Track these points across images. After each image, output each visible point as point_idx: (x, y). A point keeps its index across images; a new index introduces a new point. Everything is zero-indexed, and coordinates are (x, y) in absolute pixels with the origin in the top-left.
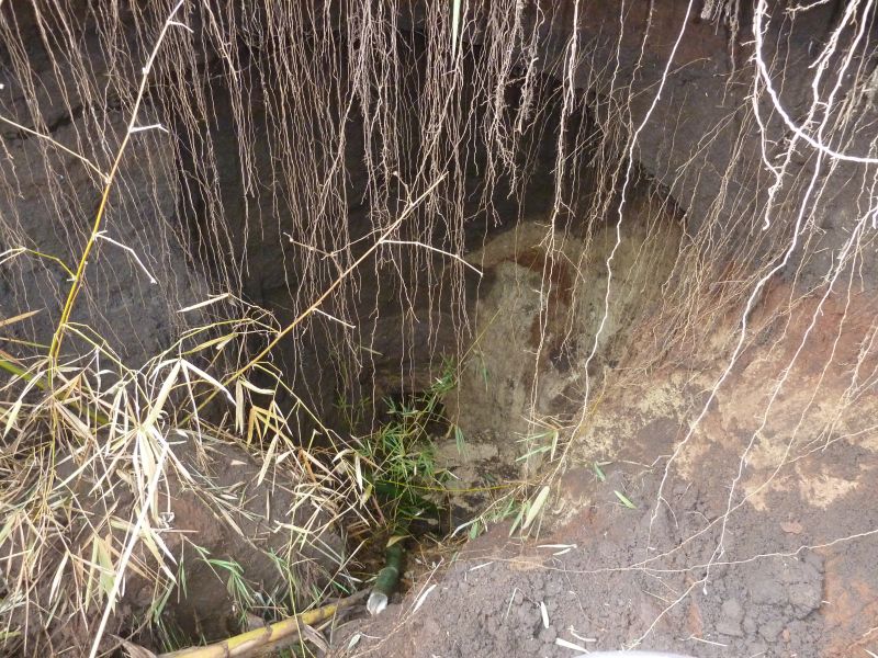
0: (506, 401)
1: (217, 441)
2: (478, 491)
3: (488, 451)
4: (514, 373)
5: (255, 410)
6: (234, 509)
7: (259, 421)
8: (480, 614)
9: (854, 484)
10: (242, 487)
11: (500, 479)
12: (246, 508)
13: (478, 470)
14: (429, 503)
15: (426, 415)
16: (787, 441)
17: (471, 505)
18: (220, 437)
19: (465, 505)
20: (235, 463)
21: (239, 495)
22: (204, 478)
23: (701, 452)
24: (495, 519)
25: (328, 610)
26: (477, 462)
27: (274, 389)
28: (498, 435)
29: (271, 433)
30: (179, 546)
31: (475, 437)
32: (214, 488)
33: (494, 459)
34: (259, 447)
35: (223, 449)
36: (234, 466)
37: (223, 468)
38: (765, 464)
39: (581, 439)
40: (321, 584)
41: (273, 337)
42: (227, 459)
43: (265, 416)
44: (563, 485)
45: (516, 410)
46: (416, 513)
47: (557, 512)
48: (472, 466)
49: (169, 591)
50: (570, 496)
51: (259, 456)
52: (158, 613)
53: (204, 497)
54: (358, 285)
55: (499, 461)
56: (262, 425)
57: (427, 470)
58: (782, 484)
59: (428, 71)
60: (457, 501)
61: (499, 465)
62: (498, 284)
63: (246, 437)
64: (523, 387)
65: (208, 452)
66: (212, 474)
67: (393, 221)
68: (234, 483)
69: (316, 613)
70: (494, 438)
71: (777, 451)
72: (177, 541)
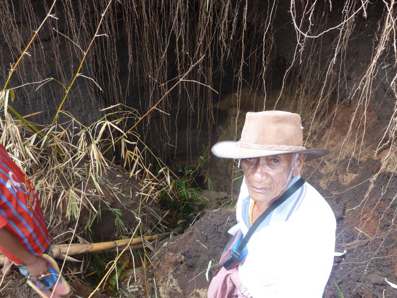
3: (223, 194)
5: (128, 152)
6: (118, 192)
7: (130, 157)
8: (215, 225)
9: (357, 175)
10: (121, 185)
12: (123, 192)
15: (195, 173)
16: (335, 162)
18: (112, 166)
20: (118, 176)
21: (120, 188)
22: (106, 180)
23: (305, 171)
25: (154, 237)
27: (136, 142)
29: (134, 162)
30: (98, 201)
31: (218, 189)
32: (110, 184)
33: (226, 198)
34: (129, 168)
35: (113, 170)
37: (114, 177)
38: (327, 172)
40: (151, 227)
41: (138, 120)
42: (115, 174)
43: (132, 155)
49: (95, 216)
52: (89, 226)
56: (131, 158)
57: (196, 197)
58: (333, 178)
59: (200, 18)
66: (109, 179)
67: (186, 72)
68: (118, 183)
69: (150, 237)
70: (226, 189)
71: (332, 166)
72: (97, 199)
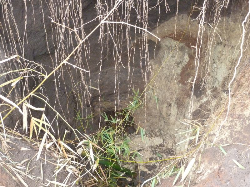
0: (167, 114)
1: (13, 137)
2: (153, 162)
3: (158, 141)
4: (171, 99)
5: (34, 120)
6: (24, 174)
7: (36, 125)
10: (28, 162)
11: (165, 156)
12: (30, 173)
13: (153, 151)
14: (127, 169)
15: (125, 122)
17: (150, 170)
18: (14, 135)
19: (146, 170)
20: (23, 149)
21: (26, 166)
22: (7, 157)
24: (164, 177)
26: (152, 147)
27: (44, 108)
28: (162, 132)
29: (43, 132)
31: (151, 134)
32: (12, 163)
33: (161, 145)
34: (36, 141)
35: (16, 141)
36: (23, 151)
37: (17, 152)
39: (212, 133)
41: (43, 78)
42: (19, 147)
43: (39, 123)
44: (203, 157)
45: (172, 119)
46: (120, 175)
47: (199, 172)
48: (150, 149)
50: (206, 163)
51: (36, 145)
53: (7, 168)
54: (88, 49)
55: (164, 146)
56: (38, 128)
57: (126, 151)
60: (142, 168)
61: (164, 148)
62: (162, 50)
63: (29, 135)
64: (176, 106)
65: (8, 143)
66: (11, 155)
68: (23, 160)
70: (161, 134)
